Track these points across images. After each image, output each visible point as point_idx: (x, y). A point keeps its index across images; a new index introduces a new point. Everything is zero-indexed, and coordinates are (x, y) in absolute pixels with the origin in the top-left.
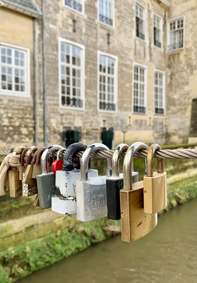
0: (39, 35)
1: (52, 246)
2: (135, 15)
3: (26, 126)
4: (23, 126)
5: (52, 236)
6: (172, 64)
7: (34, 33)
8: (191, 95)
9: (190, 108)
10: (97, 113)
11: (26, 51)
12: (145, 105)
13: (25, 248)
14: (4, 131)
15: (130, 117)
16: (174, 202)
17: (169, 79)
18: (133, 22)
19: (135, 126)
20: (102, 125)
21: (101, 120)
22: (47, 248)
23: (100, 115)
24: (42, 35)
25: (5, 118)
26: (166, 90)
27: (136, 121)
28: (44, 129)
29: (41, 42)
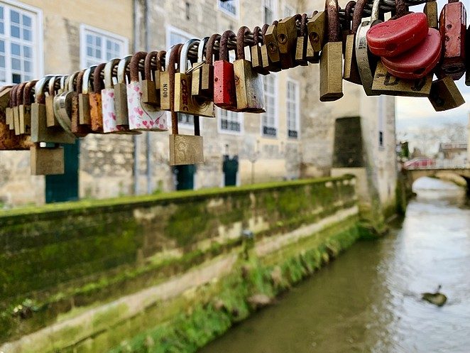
0: (141, 19)
1: (181, 332)
2: (263, 4)
3: (122, 152)
4: (118, 151)
5: (182, 316)
6: (307, 72)
7: (134, 16)
8: (333, 113)
9: (332, 130)
10: (218, 134)
11: (122, 41)
12: (276, 126)
13: (145, 340)
14: (90, 158)
15: (258, 142)
16: (326, 257)
17: (304, 92)
18: (260, 12)
19: (264, 154)
20: (224, 152)
21: (222, 144)
22: (176, 337)
23: (222, 137)
24: (145, 20)
25: (91, 139)
26: (301, 106)
27: (266, 147)
28: (147, 157)
29: (144, 31)
